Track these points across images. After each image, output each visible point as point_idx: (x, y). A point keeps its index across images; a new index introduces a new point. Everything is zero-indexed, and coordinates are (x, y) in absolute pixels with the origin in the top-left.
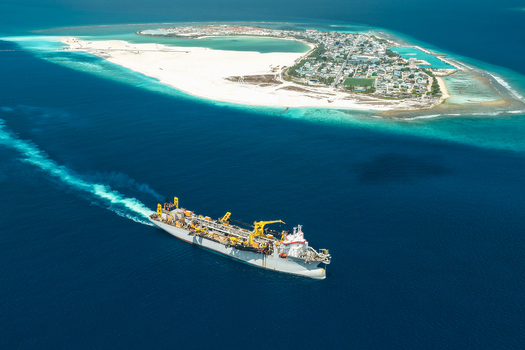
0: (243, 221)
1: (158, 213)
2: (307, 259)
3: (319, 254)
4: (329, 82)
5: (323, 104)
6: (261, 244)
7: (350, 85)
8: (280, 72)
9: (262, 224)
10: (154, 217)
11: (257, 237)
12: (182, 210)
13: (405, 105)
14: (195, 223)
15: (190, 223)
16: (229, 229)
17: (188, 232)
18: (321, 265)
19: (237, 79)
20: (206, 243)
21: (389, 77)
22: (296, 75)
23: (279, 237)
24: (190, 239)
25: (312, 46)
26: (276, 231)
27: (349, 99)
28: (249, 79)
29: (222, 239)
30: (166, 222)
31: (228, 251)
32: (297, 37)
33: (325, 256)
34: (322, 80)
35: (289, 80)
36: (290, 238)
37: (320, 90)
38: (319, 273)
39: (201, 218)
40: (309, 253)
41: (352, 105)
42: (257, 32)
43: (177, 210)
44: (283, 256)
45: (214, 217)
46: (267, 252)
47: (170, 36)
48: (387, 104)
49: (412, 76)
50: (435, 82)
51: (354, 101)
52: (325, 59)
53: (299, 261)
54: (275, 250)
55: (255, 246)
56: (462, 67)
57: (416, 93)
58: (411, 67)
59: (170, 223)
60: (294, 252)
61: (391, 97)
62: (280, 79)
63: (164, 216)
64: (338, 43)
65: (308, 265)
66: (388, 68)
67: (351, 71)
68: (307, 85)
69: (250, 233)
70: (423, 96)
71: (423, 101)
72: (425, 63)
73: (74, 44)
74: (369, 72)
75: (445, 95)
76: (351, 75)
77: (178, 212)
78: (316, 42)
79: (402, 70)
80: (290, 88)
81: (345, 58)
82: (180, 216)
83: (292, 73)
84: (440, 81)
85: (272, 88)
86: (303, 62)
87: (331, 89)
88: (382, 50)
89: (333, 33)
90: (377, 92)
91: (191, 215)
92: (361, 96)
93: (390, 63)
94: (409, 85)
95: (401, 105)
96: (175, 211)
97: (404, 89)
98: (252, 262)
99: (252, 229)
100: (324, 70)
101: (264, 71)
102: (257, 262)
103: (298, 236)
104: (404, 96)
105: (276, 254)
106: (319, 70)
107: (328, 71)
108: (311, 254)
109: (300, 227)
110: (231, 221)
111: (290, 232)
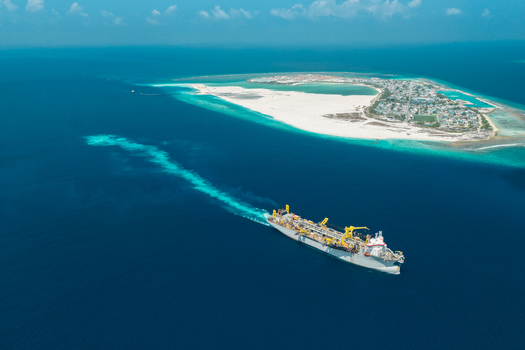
0: (337, 225)
1: (273, 216)
2: (385, 258)
3: (396, 255)
4: (402, 118)
5: (403, 136)
6: (351, 244)
7: (419, 121)
8: (362, 110)
9: (352, 228)
10: (271, 220)
11: (347, 239)
12: (292, 215)
13: (467, 137)
14: (301, 226)
15: (297, 225)
16: (327, 231)
17: (295, 232)
18: (396, 263)
19: (331, 116)
20: (307, 241)
21: (446, 114)
22: (375, 113)
23: (364, 239)
24: (296, 238)
25: (380, 90)
26: (362, 235)
27: (421, 132)
28: (341, 116)
29: (320, 239)
30: (279, 223)
31: (325, 249)
32: (365, 83)
33: (400, 257)
34: (397, 117)
35: (371, 117)
36: (373, 241)
37: (397, 124)
38: (395, 270)
39: (306, 221)
40: (387, 253)
41: (425, 136)
42: (335, 80)
43: (288, 215)
44: (366, 255)
45: (316, 221)
46: (354, 251)
47: (272, 83)
48: (453, 136)
49: (464, 114)
50: (483, 119)
51: (426, 134)
52: (393, 100)
53: (379, 259)
54: (361, 250)
55: (345, 245)
56: (499, 106)
57: (472, 128)
58: (461, 106)
59: (282, 225)
60: (375, 252)
61: (453, 130)
62: (363, 116)
63: (278, 219)
64: (398, 88)
65: (387, 263)
66: (443, 108)
67: (416, 110)
68: (386, 121)
69: (342, 235)
70: (479, 130)
71: (480, 133)
72: (469, 103)
73: (203, 89)
74: (430, 111)
75: (495, 129)
76: (417, 113)
77: (289, 216)
78: (382, 87)
79: (455, 109)
80: (374, 123)
81: (407, 99)
82: (290, 220)
83: (372, 111)
84: (487, 118)
85: (360, 124)
86: (377, 103)
87: (405, 124)
88: (432, 93)
89: (391, 80)
90: (443, 126)
91: (298, 219)
92: (430, 129)
93: (443, 103)
94: (465, 121)
95: (464, 137)
96: (286, 216)
97: (462, 124)
98: (342, 258)
99: (344, 232)
100: (395, 109)
101: (350, 110)
102: (347, 258)
103: (379, 240)
104: (464, 130)
105: (361, 253)
106: (392, 109)
107: (399, 110)
108: (389, 254)
109: (380, 232)
110: (328, 225)
111: (373, 236)
